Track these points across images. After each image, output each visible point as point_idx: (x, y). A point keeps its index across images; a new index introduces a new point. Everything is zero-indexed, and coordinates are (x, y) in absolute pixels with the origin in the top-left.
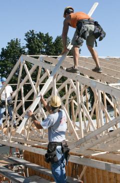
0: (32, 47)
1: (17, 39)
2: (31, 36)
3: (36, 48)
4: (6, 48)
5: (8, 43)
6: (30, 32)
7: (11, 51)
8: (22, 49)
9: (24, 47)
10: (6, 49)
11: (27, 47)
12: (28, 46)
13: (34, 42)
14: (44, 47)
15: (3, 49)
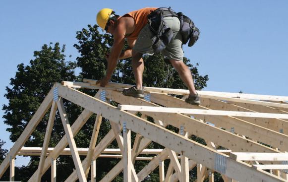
0: (92, 64)
1: (57, 44)
2: (90, 39)
3: (101, 67)
4: (30, 65)
5: (36, 53)
6: (88, 29)
7: (41, 71)
8: (67, 68)
9: (72, 64)
10: (28, 68)
11: (79, 65)
12: (81, 62)
13: (97, 54)
14: (119, 66)
15: (21, 67)
